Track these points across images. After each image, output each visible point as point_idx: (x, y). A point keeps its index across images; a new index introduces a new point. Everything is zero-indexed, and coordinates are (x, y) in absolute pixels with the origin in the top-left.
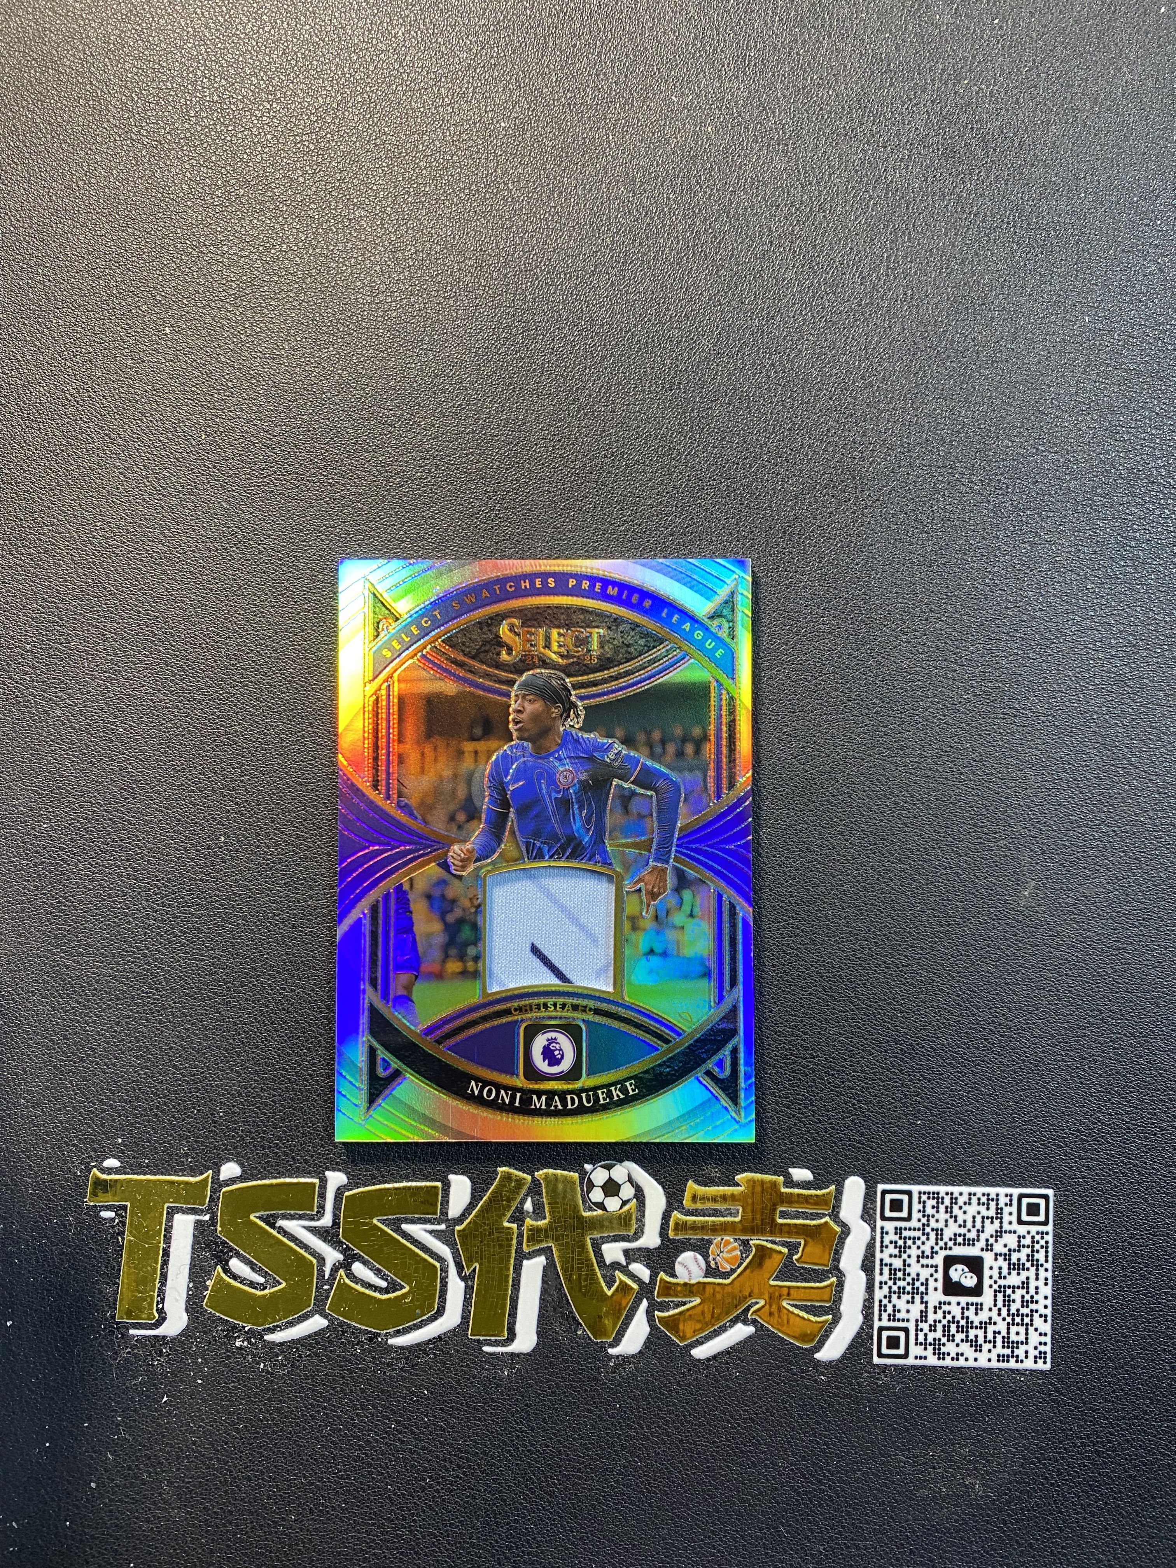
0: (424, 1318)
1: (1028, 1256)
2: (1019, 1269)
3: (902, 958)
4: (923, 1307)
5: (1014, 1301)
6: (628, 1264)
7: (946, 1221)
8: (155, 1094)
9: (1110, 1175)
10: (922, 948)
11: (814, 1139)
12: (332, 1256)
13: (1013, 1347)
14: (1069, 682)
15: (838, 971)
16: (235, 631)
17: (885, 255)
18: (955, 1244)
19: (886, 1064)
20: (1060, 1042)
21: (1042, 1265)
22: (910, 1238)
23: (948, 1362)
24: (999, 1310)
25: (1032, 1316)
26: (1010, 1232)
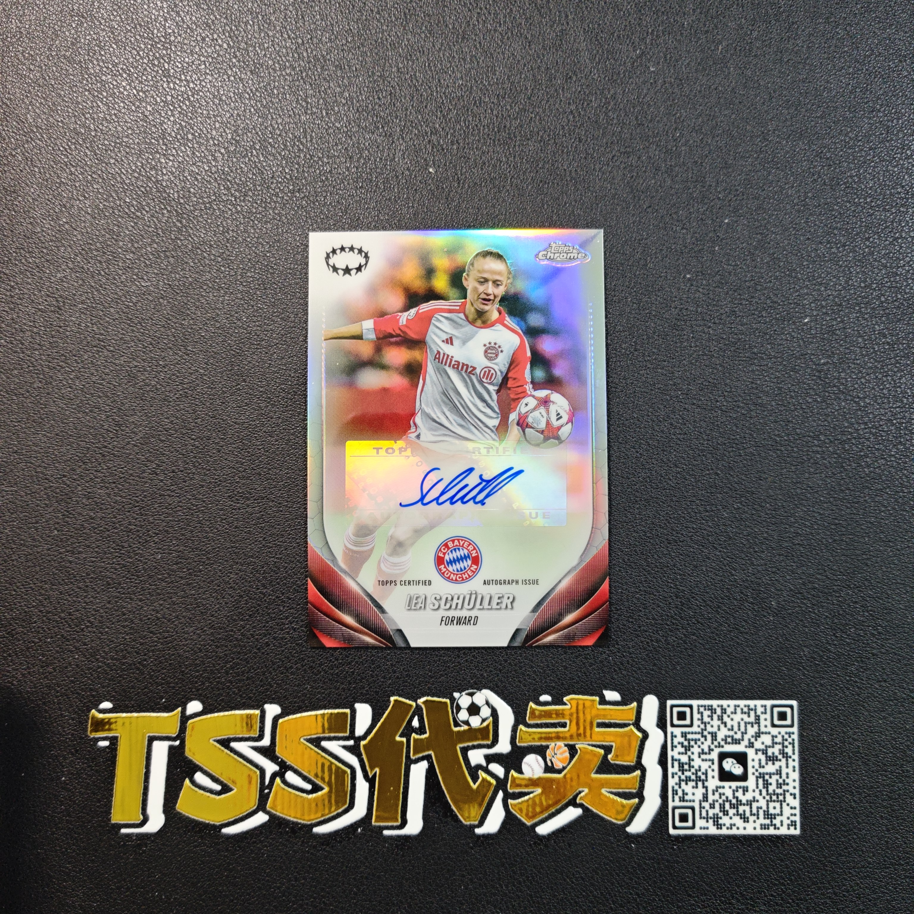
0: (340, 810)
1: (780, 750)
2: (773, 760)
3: (680, 535)
4: (704, 791)
5: (771, 784)
6: (487, 765)
7: (719, 726)
8: (137, 653)
9: (837, 689)
10: (693, 528)
11: (620, 669)
12: (271, 768)
13: (771, 818)
14: (793, 334)
15: (634, 547)
16: (188, 315)
17: (650, 30)
18: (726, 743)
19: (670, 612)
20: (796, 593)
21: (790, 757)
22: (692, 740)
23: (724, 831)
24: (761, 791)
25: (784, 795)
26: (766, 733)
